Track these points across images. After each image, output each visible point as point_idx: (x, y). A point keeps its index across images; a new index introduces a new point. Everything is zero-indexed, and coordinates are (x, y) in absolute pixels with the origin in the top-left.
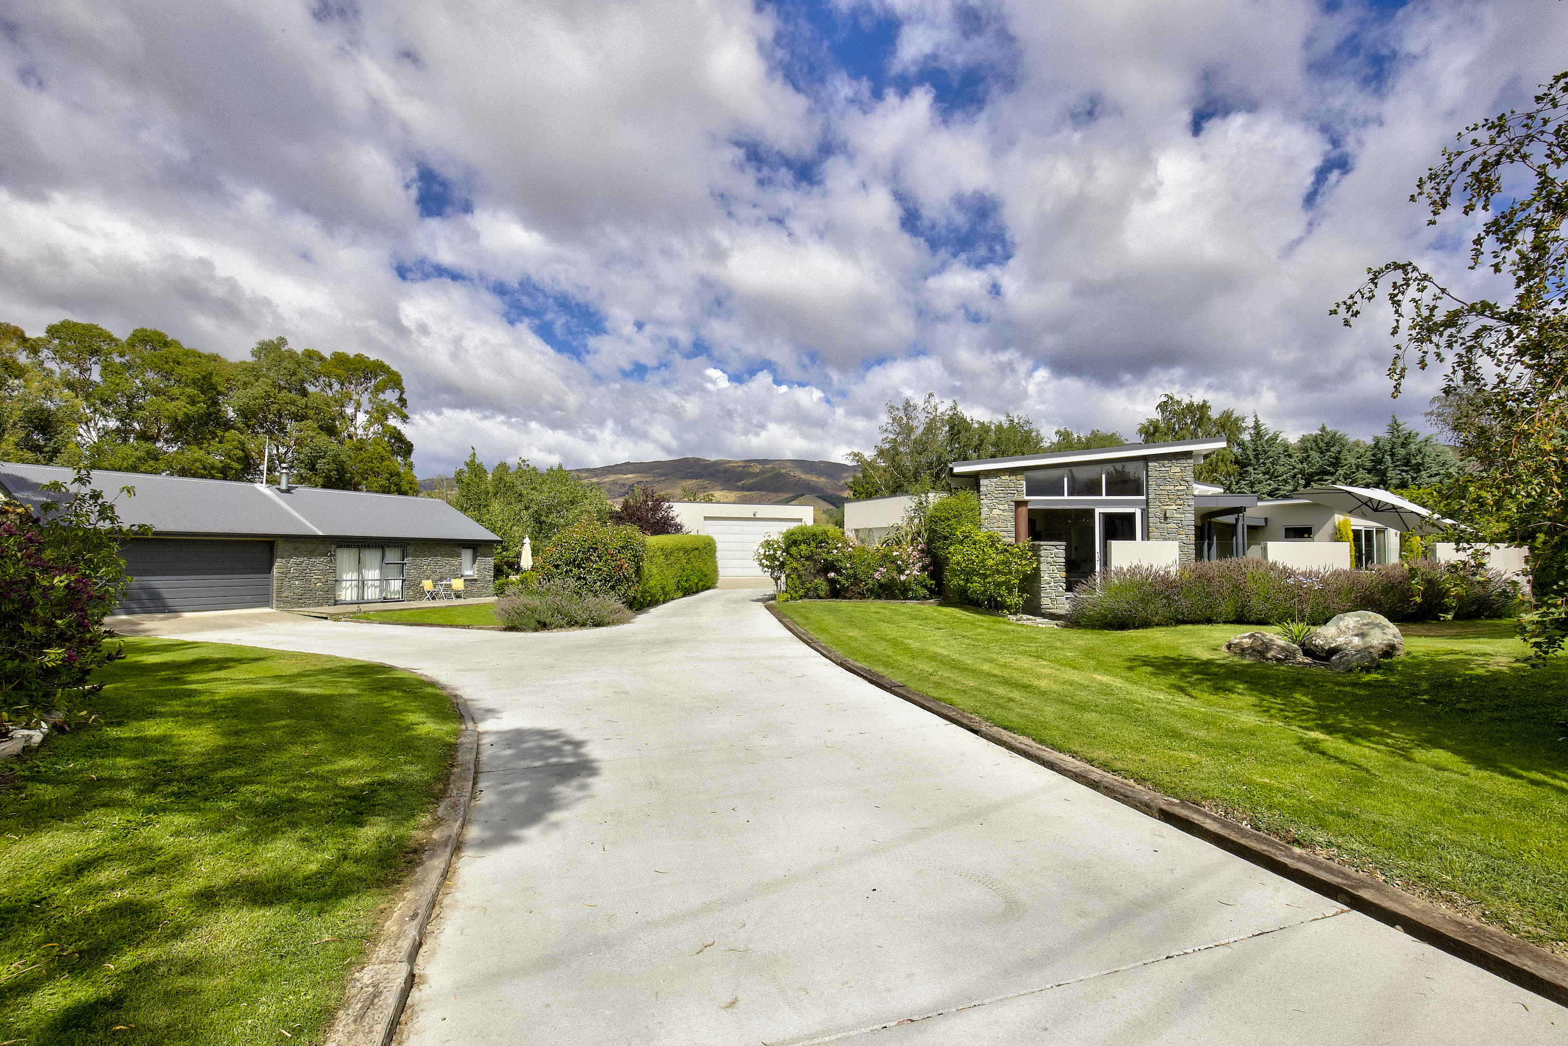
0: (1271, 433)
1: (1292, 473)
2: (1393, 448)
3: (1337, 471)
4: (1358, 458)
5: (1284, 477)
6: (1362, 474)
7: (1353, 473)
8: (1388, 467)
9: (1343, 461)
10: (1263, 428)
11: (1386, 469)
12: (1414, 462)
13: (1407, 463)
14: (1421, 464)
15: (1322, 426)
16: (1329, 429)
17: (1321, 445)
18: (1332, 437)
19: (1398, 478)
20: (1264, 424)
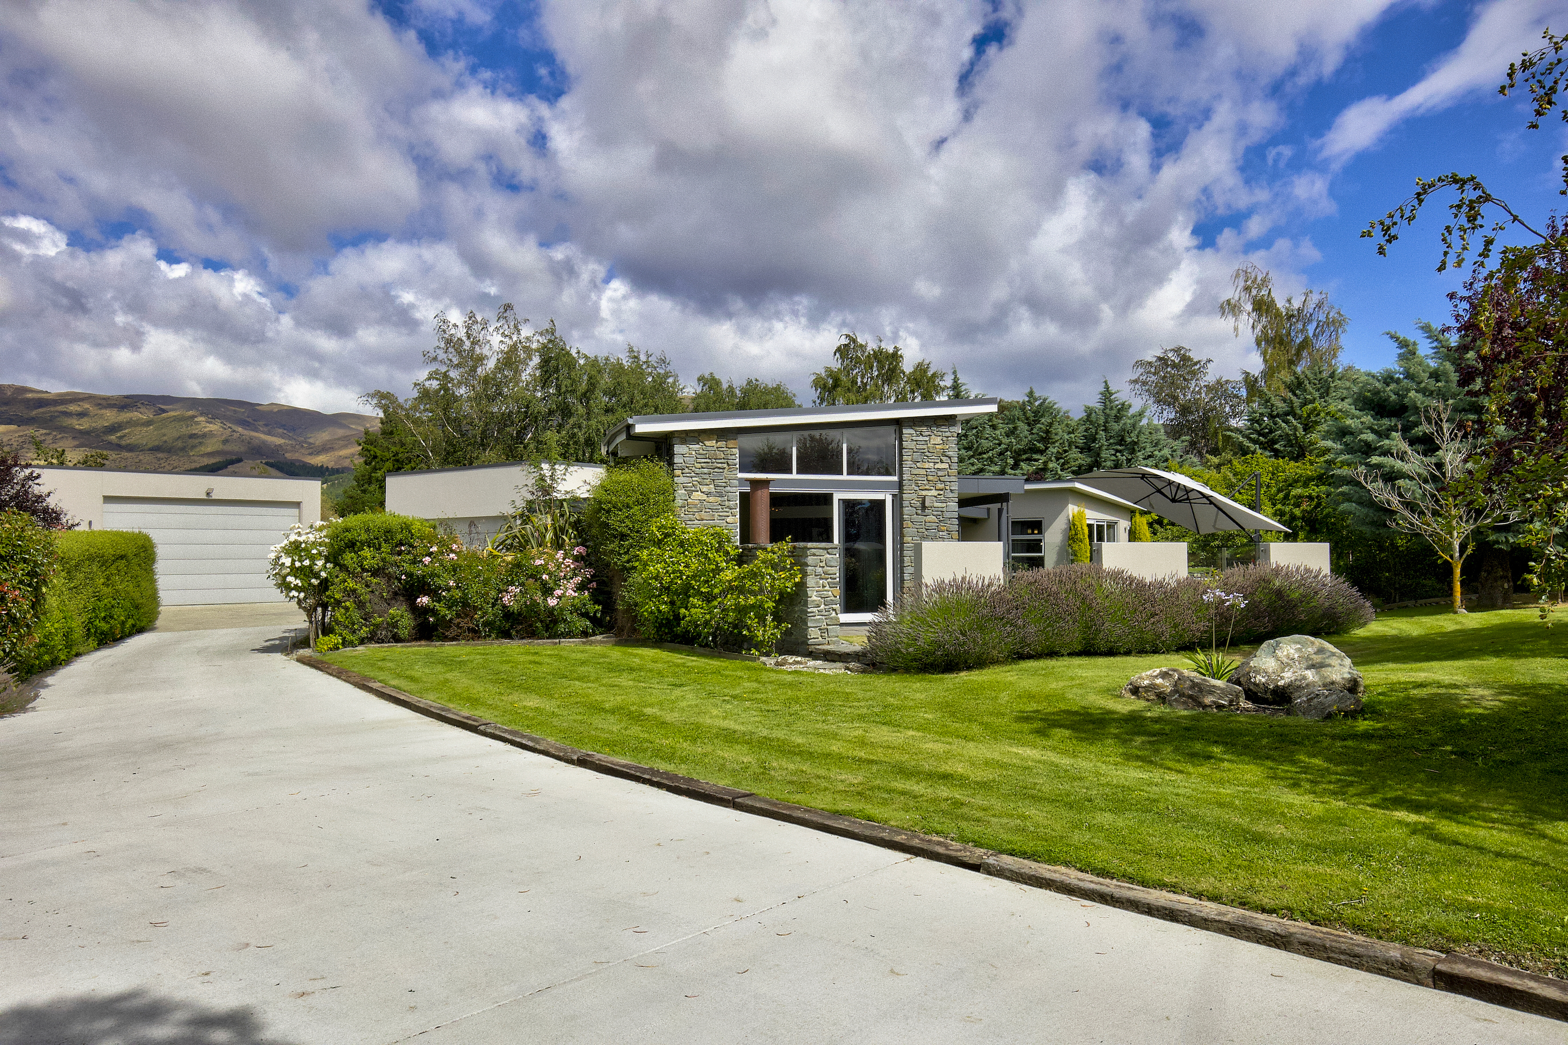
1: (998, 449)
2: (1106, 422)
3: (1047, 448)
4: (1069, 433)
5: (990, 454)
6: (1074, 454)
7: (1066, 451)
8: (1103, 445)
9: (1053, 436)
10: (963, 388)
11: (1100, 448)
12: (1129, 440)
13: (1121, 441)
14: (1136, 443)
15: (1029, 390)
16: (1037, 395)
17: (1029, 414)
18: (1041, 405)
19: (1113, 458)
20: (964, 384)
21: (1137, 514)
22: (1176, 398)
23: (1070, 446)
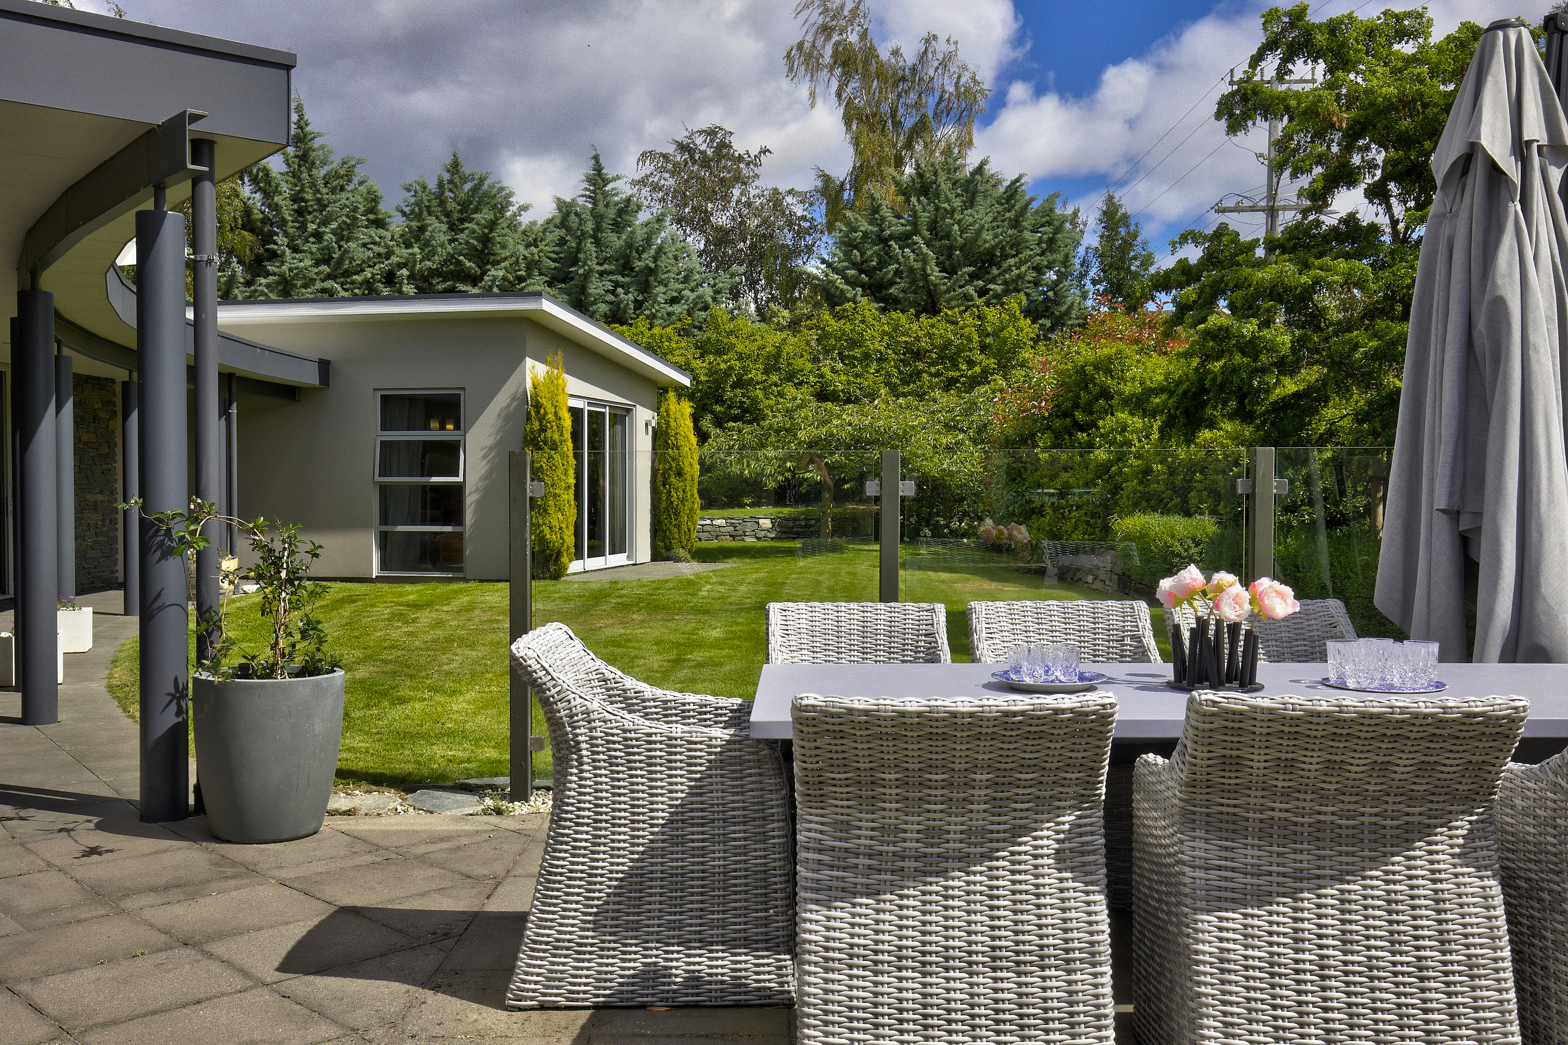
0: (335, 163)
1: (385, 265)
2: (598, 229)
3: (484, 273)
4: (527, 246)
5: (368, 274)
7: (521, 279)
8: (591, 270)
9: (497, 249)
10: (316, 143)
11: (586, 276)
12: (637, 264)
13: (626, 267)
14: (651, 271)
15: (449, 160)
16: (466, 170)
17: (452, 206)
18: (475, 189)
19: (610, 297)
21: (671, 395)
22: (707, 215)
23: (529, 268)
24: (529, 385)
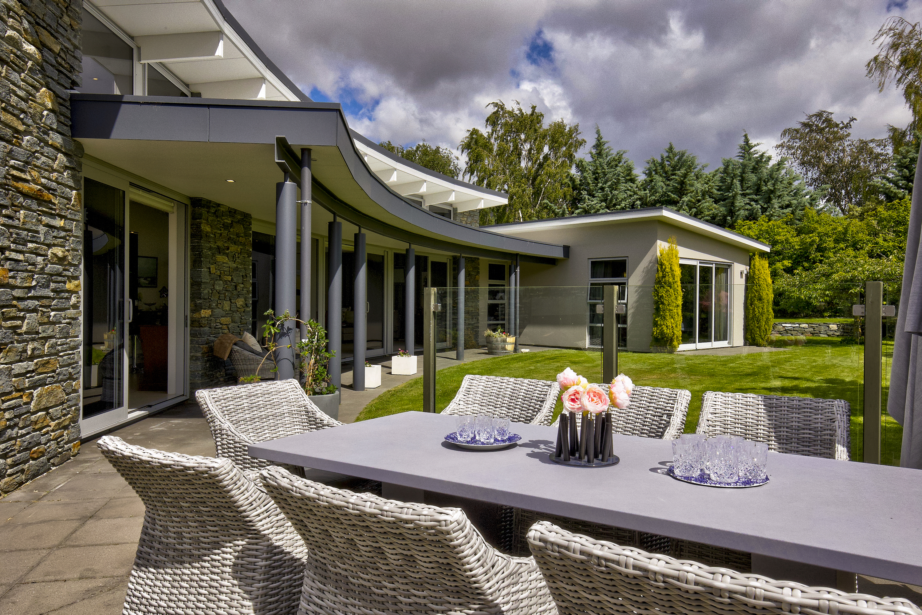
0: (614, 152)
2: (743, 172)
4: (705, 183)
6: (708, 203)
7: (699, 201)
8: (736, 194)
9: (688, 187)
10: (605, 147)
11: (734, 197)
12: (764, 188)
13: (758, 191)
14: (772, 192)
15: (668, 146)
16: (676, 150)
17: (668, 168)
18: (679, 159)
19: (748, 207)
20: (607, 142)
21: (757, 257)
23: (703, 195)
24: (658, 254)
